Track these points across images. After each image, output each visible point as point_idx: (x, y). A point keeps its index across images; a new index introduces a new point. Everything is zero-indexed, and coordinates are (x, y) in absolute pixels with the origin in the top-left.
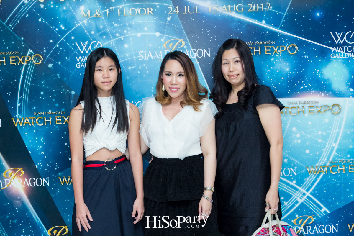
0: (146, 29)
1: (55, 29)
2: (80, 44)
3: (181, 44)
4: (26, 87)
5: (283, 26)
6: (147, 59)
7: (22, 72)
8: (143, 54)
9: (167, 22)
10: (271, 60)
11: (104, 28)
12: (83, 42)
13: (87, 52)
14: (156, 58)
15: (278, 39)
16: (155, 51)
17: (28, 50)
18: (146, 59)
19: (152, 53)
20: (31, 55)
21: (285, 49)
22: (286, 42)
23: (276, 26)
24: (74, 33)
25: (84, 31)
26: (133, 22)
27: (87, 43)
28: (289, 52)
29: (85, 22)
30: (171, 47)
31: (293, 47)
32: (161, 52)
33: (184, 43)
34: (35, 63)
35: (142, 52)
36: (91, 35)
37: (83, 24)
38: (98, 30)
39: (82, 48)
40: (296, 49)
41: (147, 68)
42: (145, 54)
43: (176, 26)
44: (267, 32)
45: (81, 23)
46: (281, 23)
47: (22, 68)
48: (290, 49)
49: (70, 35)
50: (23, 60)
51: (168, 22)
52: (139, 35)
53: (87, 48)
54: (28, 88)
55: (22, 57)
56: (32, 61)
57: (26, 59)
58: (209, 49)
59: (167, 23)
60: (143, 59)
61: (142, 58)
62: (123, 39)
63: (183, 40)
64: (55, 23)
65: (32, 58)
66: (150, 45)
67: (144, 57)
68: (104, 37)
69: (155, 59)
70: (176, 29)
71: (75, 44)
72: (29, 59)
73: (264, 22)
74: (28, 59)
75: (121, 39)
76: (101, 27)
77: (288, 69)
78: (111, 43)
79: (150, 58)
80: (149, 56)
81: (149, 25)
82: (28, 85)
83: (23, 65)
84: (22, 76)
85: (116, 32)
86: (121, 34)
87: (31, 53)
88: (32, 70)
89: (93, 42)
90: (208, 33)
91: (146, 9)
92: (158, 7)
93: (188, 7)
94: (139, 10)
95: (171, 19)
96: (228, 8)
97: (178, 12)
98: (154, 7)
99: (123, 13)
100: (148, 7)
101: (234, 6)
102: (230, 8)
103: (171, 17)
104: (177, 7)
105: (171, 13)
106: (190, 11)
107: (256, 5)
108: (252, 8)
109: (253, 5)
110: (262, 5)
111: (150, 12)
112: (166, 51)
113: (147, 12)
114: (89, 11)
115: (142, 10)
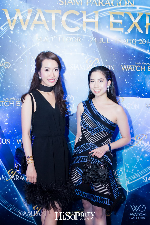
0: (76, 50)
1: (19, 47)
2: (34, 58)
3: (97, 61)
6: (76, 69)
16: (81, 65)
19: (78, 66)
24: (31, 51)
26: (68, 46)
29: (39, 44)
30: (91, 63)
32: (84, 66)
33: (99, 61)
34: (6, 67)
41: (75, 75)
42: (74, 66)
43: (94, 50)
45: (36, 44)
49: (29, 52)
51: (90, 48)
52: (71, 54)
54: (0, 83)
56: (4, 66)
58: (114, 66)
60: (73, 69)
62: (61, 56)
63: (99, 59)
64: (20, 43)
65: (4, 64)
66: (78, 61)
70: (94, 52)
71: (31, 57)
72: (2, 65)
73: (148, 51)
80: (76, 67)
81: (78, 48)
82: (1, 81)
85: (57, 52)
86: (60, 53)
87: (4, 62)
88: (3, 72)
90: (114, 56)
91: (77, 39)
92: (84, 37)
93: (103, 39)
94: (72, 39)
95: (92, 45)
96: (127, 41)
97: (96, 41)
98: (82, 37)
99: (62, 40)
100: (78, 37)
101: (131, 40)
102: (129, 41)
103: (92, 44)
104: (96, 39)
105: (92, 41)
106: (104, 41)
107: (144, 41)
108: (142, 42)
109: (142, 40)
110: (148, 40)
111: (79, 40)
112: (87, 65)
113: (77, 41)
114: (41, 38)
115: (74, 39)
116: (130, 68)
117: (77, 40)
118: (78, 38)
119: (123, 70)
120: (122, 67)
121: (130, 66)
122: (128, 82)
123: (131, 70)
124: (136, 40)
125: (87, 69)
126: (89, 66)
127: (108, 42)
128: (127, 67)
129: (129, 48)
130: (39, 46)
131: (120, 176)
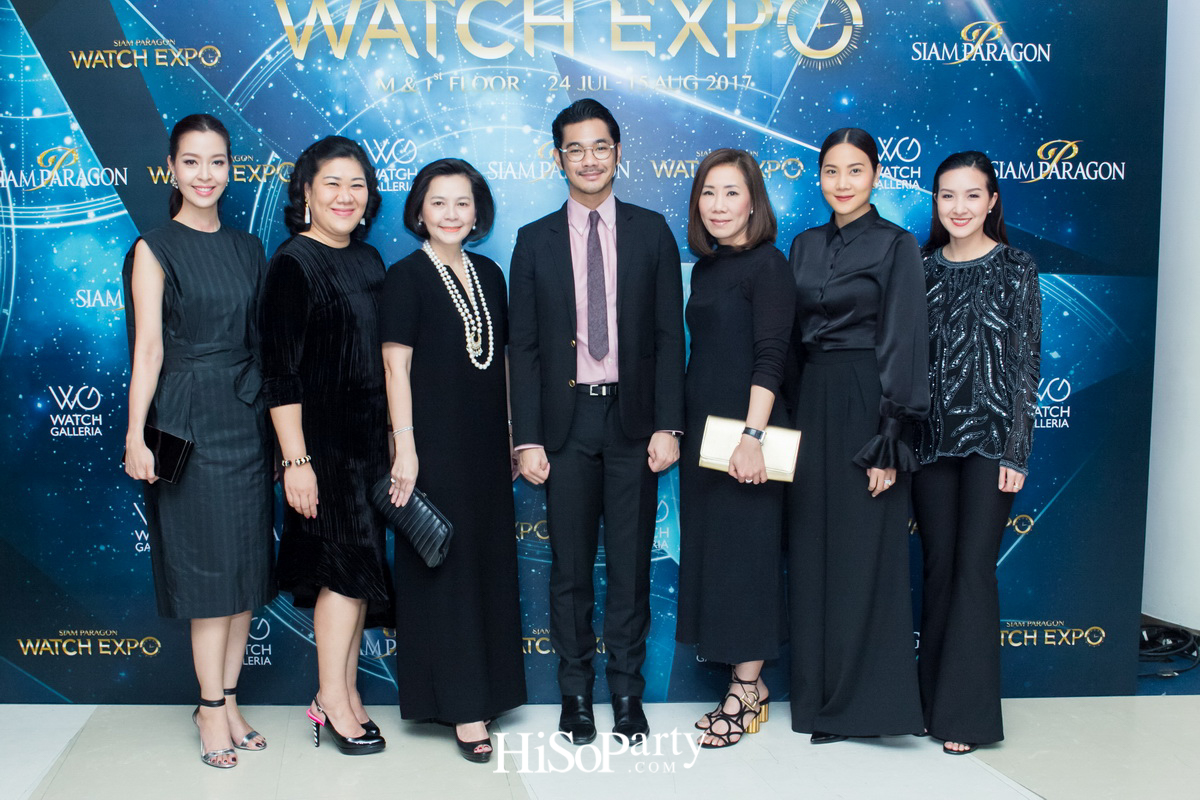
0: (504, 118)
1: (324, 113)
2: (372, 145)
4: (263, 227)
5: (775, 121)
6: (505, 178)
7: (258, 196)
8: (497, 168)
9: (545, 106)
11: (422, 113)
12: (379, 141)
13: (386, 161)
14: (523, 177)
15: (765, 147)
17: (270, 153)
18: (503, 177)
19: (514, 166)
20: (275, 164)
21: (777, 168)
22: (781, 153)
23: (762, 120)
24: (360, 122)
25: (381, 118)
26: (479, 105)
27: (386, 142)
28: (786, 173)
29: (385, 100)
31: (795, 165)
32: (532, 166)
34: (283, 179)
35: (495, 163)
36: (396, 127)
37: (381, 104)
38: (408, 117)
39: (376, 153)
40: (799, 168)
42: (501, 169)
44: (744, 133)
45: (375, 103)
46: (772, 115)
47: (257, 190)
48: (788, 168)
49: (354, 126)
50: (260, 174)
51: (549, 107)
52: (490, 129)
53: (386, 152)
54: (267, 229)
55: (259, 167)
56: (277, 176)
57: (265, 171)
58: (628, 162)
59: (546, 108)
60: (497, 178)
61: (494, 175)
62: (457, 137)
64: (325, 101)
65: (278, 169)
66: (512, 151)
67: (499, 174)
68: (421, 132)
69: (520, 178)
72: (272, 172)
73: (737, 112)
74: (269, 171)
75: (453, 137)
76: (416, 112)
77: (782, 208)
78: (435, 144)
79: (510, 176)
80: (507, 172)
81: (510, 111)
82: (269, 222)
83: (259, 183)
84: (256, 205)
85: (445, 123)
86: (455, 127)
87: (277, 161)
88: (276, 193)
89: (399, 141)
90: (626, 131)
91: (506, 79)
92: (529, 75)
93: (590, 78)
94: (491, 80)
95: (554, 100)
96: (667, 83)
97: (568, 86)
98: (521, 75)
99: (459, 86)
100: (510, 75)
101: (680, 79)
102: (673, 82)
103: (554, 96)
104: (567, 78)
105: (554, 87)
106: (593, 87)
107: (723, 79)
108: (716, 84)
109: (717, 79)
110: (735, 78)
111: (514, 84)
112: (542, 163)
113: (507, 86)
114: (392, 80)
115: (497, 82)
116: (681, 168)
117: (507, 83)
118: (510, 78)
119: (658, 176)
120: (655, 167)
121: (681, 164)
122: (675, 212)
123: (684, 174)
124: (696, 79)
125: (542, 177)
126: (546, 167)
127: (607, 87)
128: (669, 165)
129: (675, 106)
130: (385, 106)
131: (661, 520)
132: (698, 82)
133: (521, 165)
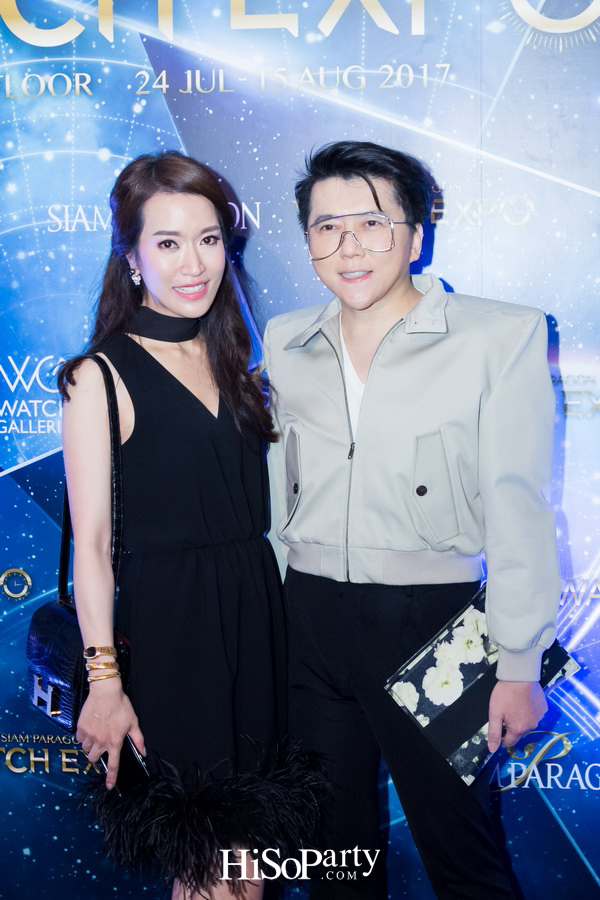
0: (69, 137)
5: (487, 134)
6: (73, 230)
8: (61, 215)
9: (131, 118)
10: (449, 242)
14: (99, 228)
15: (473, 177)
16: (96, 207)
18: (70, 228)
19: (85, 210)
21: (492, 210)
22: (498, 186)
23: (467, 135)
26: (33, 118)
28: (507, 219)
31: (521, 204)
35: (58, 207)
40: (528, 209)
41: (71, 256)
42: (67, 215)
43: (159, 130)
44: (438, 154)
46: (483, 127)
48: (509, 209)
51: (136, 119)
52: (49, 155)
58: (258, 204)
59: (133, 122)
60: (62, 230)
61: (57, 226)
62: (2, 167)
66: (82, 188)
67: (64, 224)
69: (95, 229)
70: (159, 138)
73: (428, 122)
77: (501, 274)
79: (80, 227)
80: (77, 220)
81: (78, 127)
90: (255, 155)
91: (72, 78)
92: (106, 70)
93: (198, 73)
94: (50, 80)
95: (145, 108)
96: (317, 79)
97: (165, 86)
98: (94, 70)
99: (3, 88)
100: (78, 71)
101: (338, 71)
102: (326, 77)
103: (144, 102)
104: (164, 73)
105: (144, 89)
107: (405, 70)
108: (394, 77)
109: (395, 70)
110: (425, 67)
111: (84, 85)
113: (73, 88)
115: (59, 81)
117: (73, 83)
118: (77, 76)
124: (363, 70)
127: (225, 88)
129: (330, 113)
132: (367, 75)
133: (97, 211)
